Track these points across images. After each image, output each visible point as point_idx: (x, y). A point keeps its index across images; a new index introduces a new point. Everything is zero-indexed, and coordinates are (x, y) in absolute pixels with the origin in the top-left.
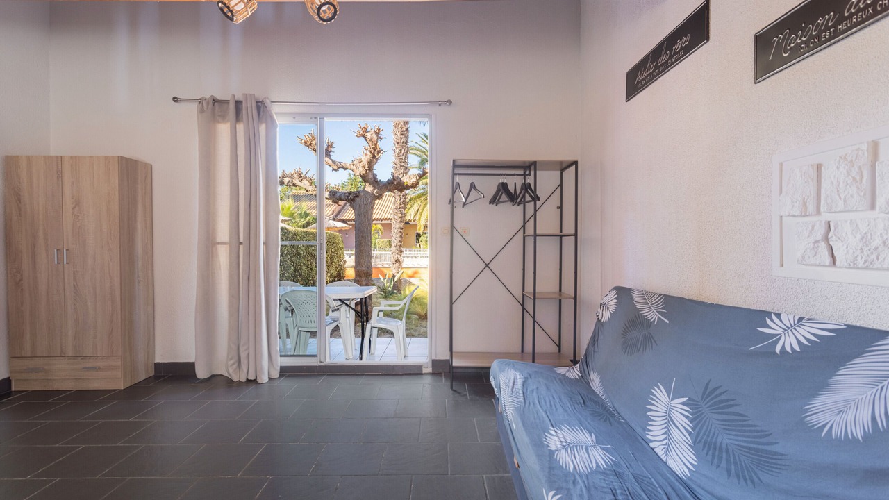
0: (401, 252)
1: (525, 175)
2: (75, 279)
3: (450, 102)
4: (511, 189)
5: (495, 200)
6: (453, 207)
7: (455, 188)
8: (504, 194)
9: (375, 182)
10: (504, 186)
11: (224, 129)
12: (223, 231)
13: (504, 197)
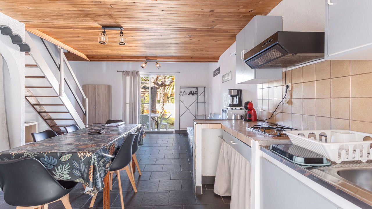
0: (164, 104)
1: (196, 89)
2: (98, 112)
3: (179, 72)
4: (193, 92)
5: (189, 94)
6: (180, 96)
7: (180, 92)
8: (191, 93)
9: (157, 84)
10: (191, 92)
11: (128, 78)
12: (128, 101)
13: (191, 94)
